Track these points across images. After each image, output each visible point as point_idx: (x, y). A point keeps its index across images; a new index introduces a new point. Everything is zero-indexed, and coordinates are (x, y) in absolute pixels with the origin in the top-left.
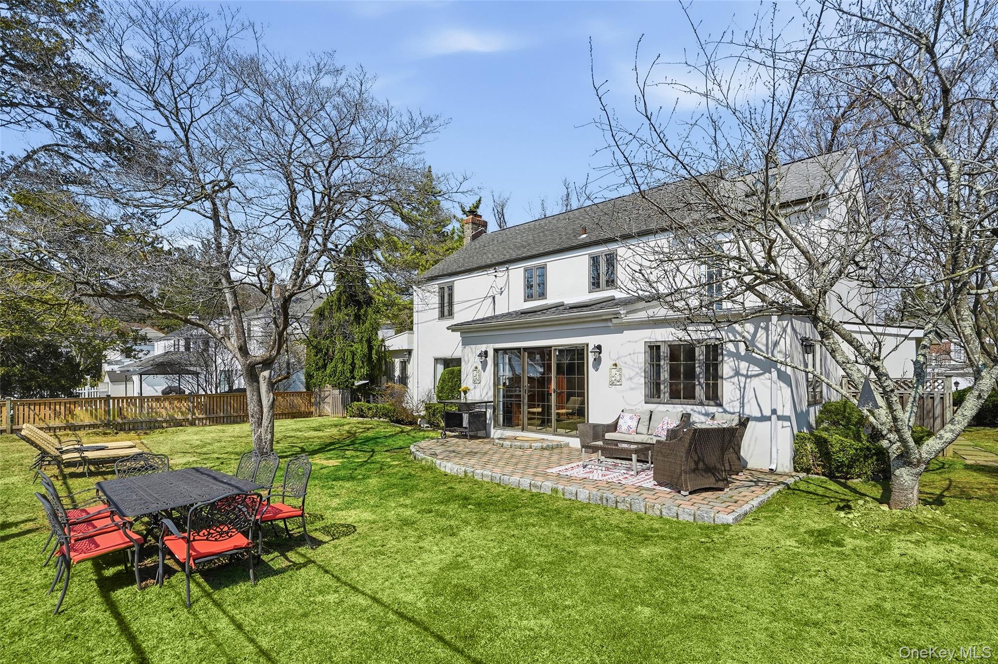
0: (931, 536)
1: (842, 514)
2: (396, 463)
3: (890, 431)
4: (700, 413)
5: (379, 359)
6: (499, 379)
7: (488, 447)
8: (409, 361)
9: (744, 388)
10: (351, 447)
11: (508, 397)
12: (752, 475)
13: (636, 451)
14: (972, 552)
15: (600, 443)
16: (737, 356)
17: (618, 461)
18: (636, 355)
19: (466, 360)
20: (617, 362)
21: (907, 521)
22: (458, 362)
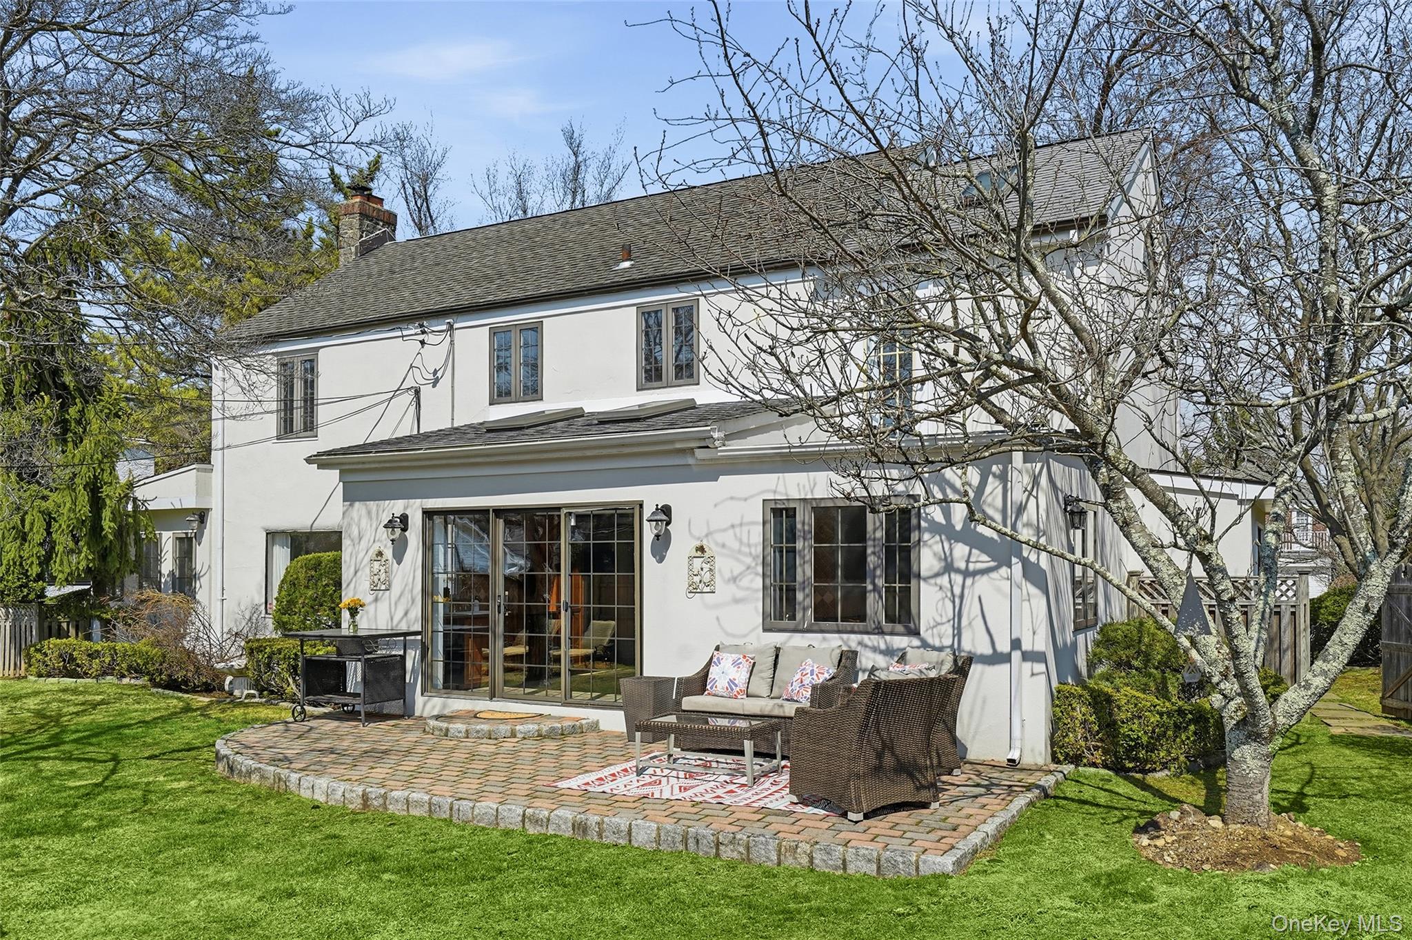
0: (1291, 868)
1: (1145, 841)
2: (183, 784)
3: (1225, 676)
4: (875, 649)
5: (120, 533)
6: (435, 581)
7: (412, 737)
8: (199, 536)
9: (962, 597)
10: (52, 753)
11: (458, 620)
12: (979, 774)
13: (753, 734)
14: (1359, 894)
15: (672, 719)
16: (946, 531)
17: (710, 757)
18: (745, 529)
19: (355, 532)
20: (705, 543)
21: (1254, 844)
22: (332, 540)
